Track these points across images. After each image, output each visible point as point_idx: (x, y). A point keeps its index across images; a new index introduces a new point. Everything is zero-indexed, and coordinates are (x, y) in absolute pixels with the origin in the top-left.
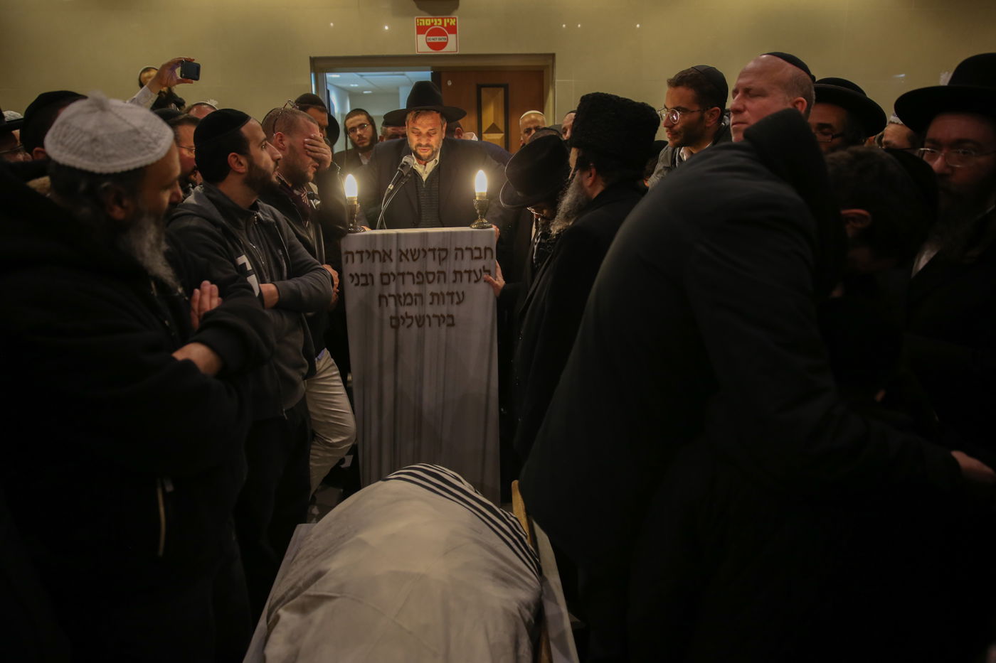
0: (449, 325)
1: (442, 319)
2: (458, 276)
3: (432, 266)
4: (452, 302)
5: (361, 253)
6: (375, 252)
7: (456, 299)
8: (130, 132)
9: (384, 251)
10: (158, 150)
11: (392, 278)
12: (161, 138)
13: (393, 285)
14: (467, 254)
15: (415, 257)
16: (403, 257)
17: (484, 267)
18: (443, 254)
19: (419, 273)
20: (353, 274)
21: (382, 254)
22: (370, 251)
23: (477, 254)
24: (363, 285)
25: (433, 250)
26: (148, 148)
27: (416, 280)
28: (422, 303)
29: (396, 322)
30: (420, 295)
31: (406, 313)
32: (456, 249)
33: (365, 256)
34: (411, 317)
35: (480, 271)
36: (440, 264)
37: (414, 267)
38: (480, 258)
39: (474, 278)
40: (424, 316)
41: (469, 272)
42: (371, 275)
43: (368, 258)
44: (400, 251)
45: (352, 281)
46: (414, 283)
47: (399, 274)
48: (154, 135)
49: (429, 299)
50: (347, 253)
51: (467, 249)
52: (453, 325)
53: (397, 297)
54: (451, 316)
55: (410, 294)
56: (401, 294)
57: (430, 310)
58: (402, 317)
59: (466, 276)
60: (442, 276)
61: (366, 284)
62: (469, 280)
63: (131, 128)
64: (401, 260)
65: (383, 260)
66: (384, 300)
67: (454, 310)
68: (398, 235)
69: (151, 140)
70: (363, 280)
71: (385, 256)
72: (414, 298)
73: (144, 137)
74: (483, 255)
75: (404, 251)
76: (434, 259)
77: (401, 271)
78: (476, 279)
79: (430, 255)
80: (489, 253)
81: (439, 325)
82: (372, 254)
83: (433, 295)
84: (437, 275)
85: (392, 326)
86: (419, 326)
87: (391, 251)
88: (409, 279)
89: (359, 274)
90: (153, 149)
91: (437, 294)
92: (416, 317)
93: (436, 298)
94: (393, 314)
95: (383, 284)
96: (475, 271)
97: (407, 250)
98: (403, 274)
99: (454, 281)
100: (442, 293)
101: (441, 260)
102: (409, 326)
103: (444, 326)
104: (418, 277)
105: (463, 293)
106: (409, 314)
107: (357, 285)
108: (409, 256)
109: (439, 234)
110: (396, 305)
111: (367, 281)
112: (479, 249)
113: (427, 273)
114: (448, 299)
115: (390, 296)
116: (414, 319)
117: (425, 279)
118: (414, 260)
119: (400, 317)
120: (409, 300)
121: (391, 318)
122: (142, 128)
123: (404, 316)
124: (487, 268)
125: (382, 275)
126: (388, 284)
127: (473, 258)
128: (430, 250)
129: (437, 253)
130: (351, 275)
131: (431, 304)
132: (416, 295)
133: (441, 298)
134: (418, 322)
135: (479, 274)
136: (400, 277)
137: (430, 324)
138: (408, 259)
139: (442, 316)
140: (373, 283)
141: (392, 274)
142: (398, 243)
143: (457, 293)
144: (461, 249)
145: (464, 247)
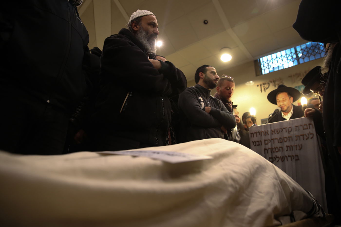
0: (296, 160)
1: (293, 158)
2: (298, 138)
3: (286, 135)
4: (296, 149)
5: (256, 133)
6: (262, 132)
7: (298, 148)
9: (265, 131)
13: (270, 144)
14: (301, 128)
15: (278, 132)
16: (273, 133)
17: (310, 132)
18: (290, 130)
19: (280, 138)
20: (254, 141)
22: (260, 132)
24: (258, 145)
28: (283, 151)
29: (272, 160)
30: (282, 147)
31: (276, 156)
32: (296, 127)
33: (258, 134)
34: (278, 157)
35: (308, 134)
36: (289, 133)
37: (278, 136)
38: (307, 129)
39: (305, 137)
40: (284, 157)
41: (303, 135)
42: (261, 141)
43: (259, 135)
44: (271, 130)
45: (253, 144)
46: (278, 143)
47: (272, 140)
49: (286, 149)
50: (251, 134)
51: (301, 125)
52: (298, 159)
53: (272, 149)
54: (296, 156)
55: (277, 148)
56: (273, 147)
57: (286, 154)
58: (274, 157)
59: (301, 137)
60: (290, 138)
61: (259, 145)
65: (265, 135)
66: (266, 151)
67: (298, 152)
70: (257, 143)
71: (266, 133)
72: (279, 149)
74: (308, 127)
75: (273, 130)
76: (286, 132)
77: (273, 138)
78: (306, 138)
79: (284, 131)
80: (311, 126)
81: (292, 160)
83: (287, 147)
84: (288, 138)
86: (282, 161)
87: (268, 131)
88: (276, 141)
89: (256, 141)
91: (289, 146)
92: (280, 157)
93: (289, 148)
94: (271, 157)
95: (266, 144)
96: (306, 135)
97: (275, 130)
98: (274, 139)
100: (291, 146)
102: (278, 161)
103: (294, 160)
104: (280, 140)
105: (301, 145)
106: (277, 156)
107: (255, 145)
108: (276, 132)
109: (287, 122)
110: (271, 152)
111: (259, 143)
112: (306, 125)
113: (284, 138)
114: (294, 148)
115: (269, 149)
116: (280, 159)
117: (283, 140)
119: (273, 157)
120: (277, 150)
123: (275, 157)
125: (265, 141)
126: (268, 144)
128: (284, 128)
129: (287, 129)
130: (253, 142)
131: (287, 151)
132: (280, 148)
133: (291, 147)
134: (282, 159)
135: (308, 136)
136: (273, 141)
137: (287, 160)
138: (275, 134)
139: (293, 156)
140: (261, 144)
141: (269, 140)
142: (271, 128)
143: (299, 145)
144: (298, 127)
145: (299, 125)
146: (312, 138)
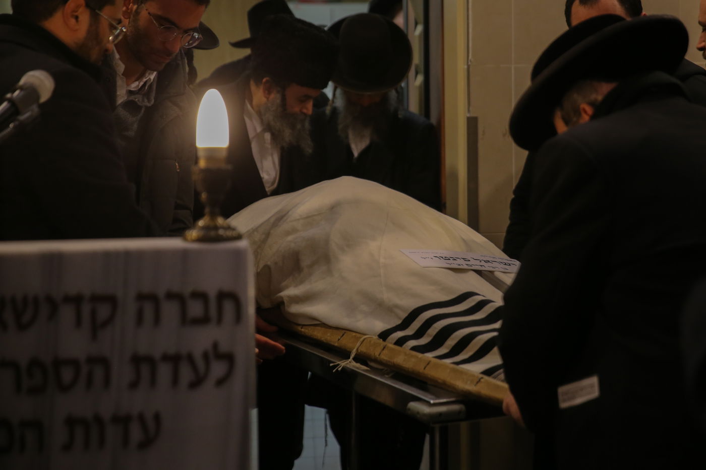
2: (145, 370)
3: (73, 343)
4: (126, 441)
7: (137, 434)
14: (170, 310)
17: (215, 346)
18: (104, 311)
19: (35, 363)
23: (195, 309)
25: (76, 300)
27: (26, 382)
30: (35, 425)
32: (141, 297)
36: (94, 336)
38: (204, 320)
39: (186, 375)
41: (174, 359)
46: (19, 391)
49: (60, 435)
51: (170, 296)
57: (62, 467)
59: (164, 371)
60: (99, 372)
62: (175, 381)
67: (129, 467)
72: (17, 431)
76: (79, 323)
78: (191, 375)
83: (71, 422)
84: (85, 368)
88: (4, 379)
91: (83, 422)
93: (79, 433)
96: (190, 358)
99: (134, 385)
100: (98, 420)
101: (97, 328)
104: (31, 376)
105: (157, 418)
108: (9, 315)
109: (93, 256)
112: (201, 296)
113: (58, 363)
114: (113, 435)
118: (22, 327)
124: (224, 348)
127: (186, 320)
128: (67, 299)
129: (86, 309)
131: (67, 447)
132: (25, 424)
133: (95, 427)
135: (201, 366)
143: (141, 418)
144: (153, 298)
145: (161, 292)
146: (220, 382)
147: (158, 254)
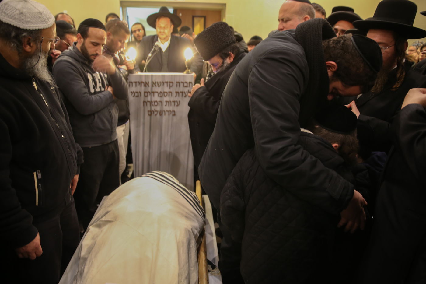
1: (170, 113)
2: (178, 94)
3: (166, 89)
4: (175, 105)
5: (136, 82)
6: (142, 82)
7: (176, 104)
8: (37, 12)
9: (146, 82)
10: (49, 23)
11: (149, 94)
12: (50, 18)
13: (149, 97)
14: (182, 85)
15: (159, 85)
16: (154, 85)
17: (188, 91)
18: (171, 84)
19: (161, 92)
20: (132, 91)
21: (145, 84)
22: (140, 82)
23: (185, 85)
24: (137, 96)
25: (167, 82)
26: (45, 21)
27: (159, 95)
28: (162, 105)
29: (151, 113)
30: (161, 102)
32: (177, 82)
33: (138, 84)
34: (157, 111)
35: (187, 92)
36: (170, 88)
37: (159, 90)
38: (187, 86)
39: (184, 95)
40: (162, 111)
41: (182, 92)
42: (140, 93)
45: (132, 95)
47: (152, 92)
48: (48, 16)
49: (164, 103)
50: (130, 82)
51: (182, 82)
52: (174, 115)
53: (151, 102)
54: (174, 111)
55: (156, 101)
56: (153, 101)
57: (165, 108)
58: (153, 111)
59: (181, 94)
60: (170, 94)
61: (138, 96)
62: (182, 96)
63: (38, 11)
64: (153, 86)
65: (145, 86)
66: (145, 103)
67: (175, 109)
68: (152, 76)
69: (46, 18)
70: (136, 94)
71: (146, 84)
72: (158, 103)
73: (43, 16)
74: (188, 85)
75: (154, 82)
76: (167, 86)
79: (165, 84)
80: (191, 85)
81: (169, 115)
82: (140, 83)
83: (166, 102)
84: (168, 93)
85: (149, 115)
86: (160, 115)
87: (149, 82)
88: (156, 94)
89: (135, 92)
90: (47, 22)
91: (168, 102)
92: (159, 111)
93: (168, 103)
94: (149, 109)
95: (145, 96)
96: (185, 92)
97: (156, 82)
98: (154, 92)
99: (176, 96)
100: (170, 101)
101: (170, 87)
102: (156, 115)
103: (171, 115)
104: (160, 94)
105: (179, 102)
106: (156, 110)
107: (134, 96)
108: (157, 85)
109: (170, 76)
110: (150, 105)
112: (186, 82)
113: (164, 92)
114: (173, 104)
115: (148, 101)
117: (163, 95)
118: (159, 86)
120: (156, 104)
121: (148, 111)
122: (43, 12)
124: (190, 91)
125: (145, 92)
126: (147, 96)
128: (166, 82)
129: (168, 84)
131: (166, 105)
132: (159, 102)
133: (170, 103)
134: (160, 113)
135: (186, 94)
136: (153, 94)
137: (165, 114)
138: (156, 86)
139: (170, 111)
140: (141, 96)
141: (149, 92)
142: (152, 79)
143: (177, 101)
144: (179, 83)
145: (180, 82)
147: (180, 76)
